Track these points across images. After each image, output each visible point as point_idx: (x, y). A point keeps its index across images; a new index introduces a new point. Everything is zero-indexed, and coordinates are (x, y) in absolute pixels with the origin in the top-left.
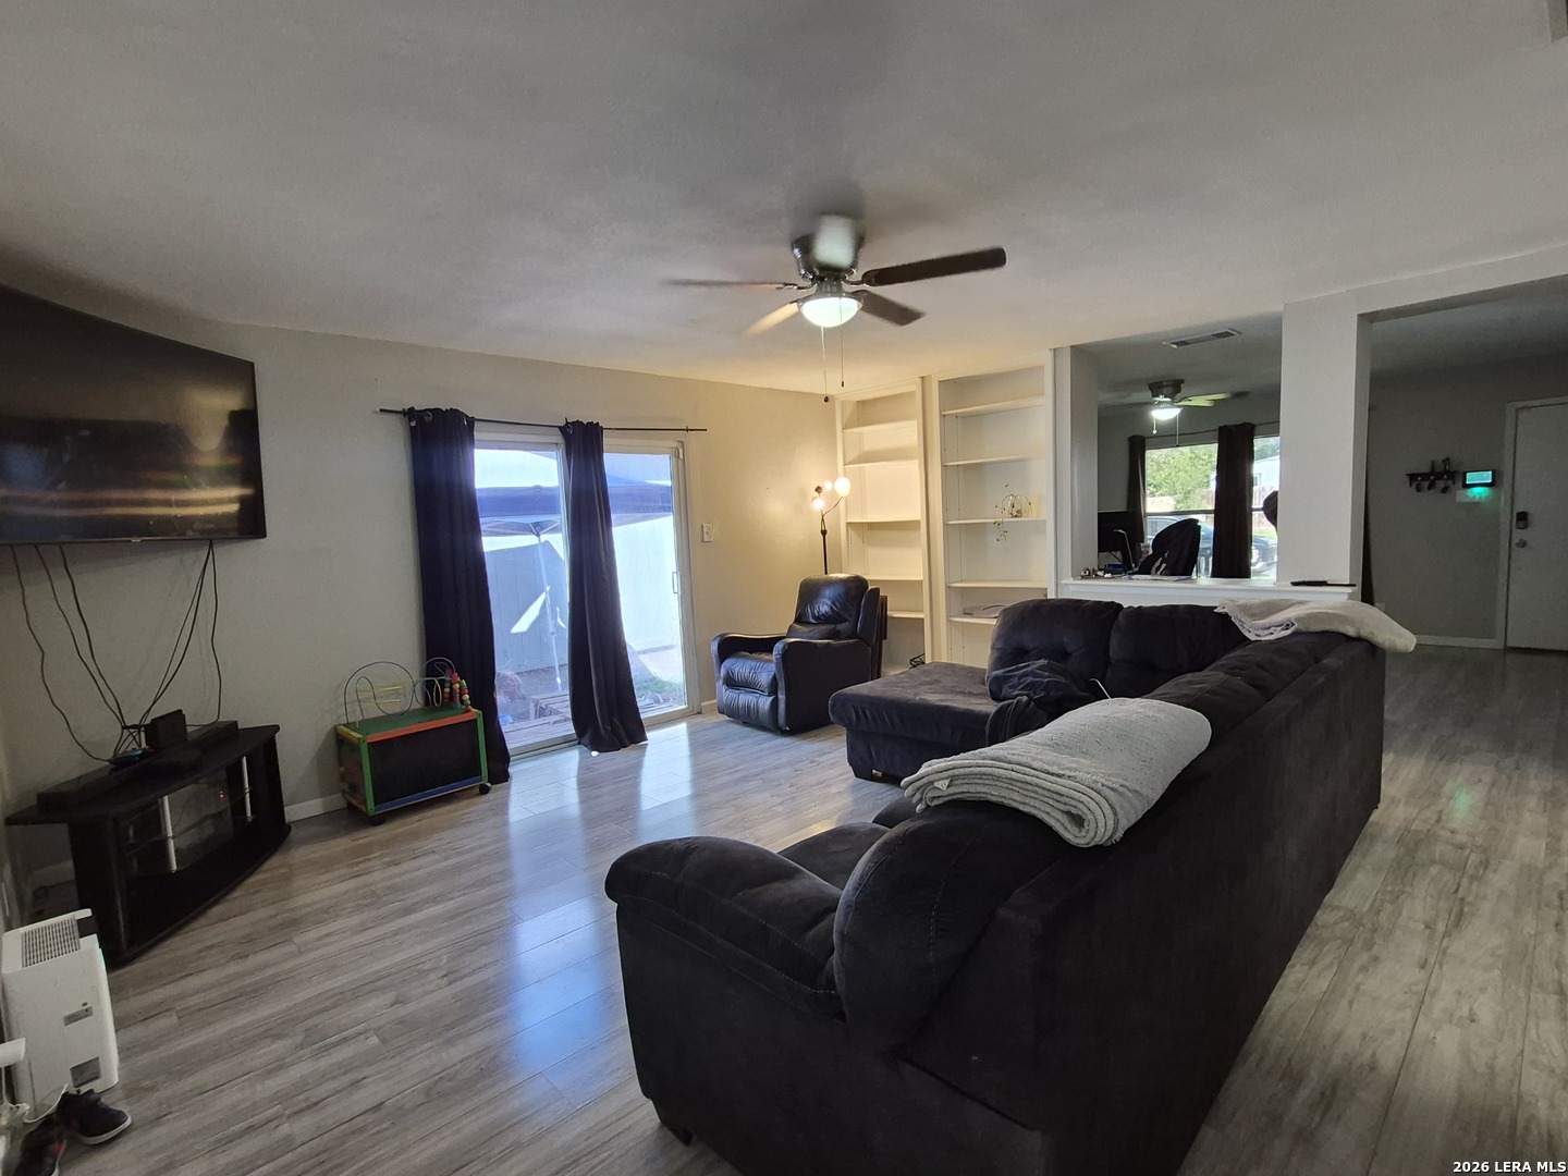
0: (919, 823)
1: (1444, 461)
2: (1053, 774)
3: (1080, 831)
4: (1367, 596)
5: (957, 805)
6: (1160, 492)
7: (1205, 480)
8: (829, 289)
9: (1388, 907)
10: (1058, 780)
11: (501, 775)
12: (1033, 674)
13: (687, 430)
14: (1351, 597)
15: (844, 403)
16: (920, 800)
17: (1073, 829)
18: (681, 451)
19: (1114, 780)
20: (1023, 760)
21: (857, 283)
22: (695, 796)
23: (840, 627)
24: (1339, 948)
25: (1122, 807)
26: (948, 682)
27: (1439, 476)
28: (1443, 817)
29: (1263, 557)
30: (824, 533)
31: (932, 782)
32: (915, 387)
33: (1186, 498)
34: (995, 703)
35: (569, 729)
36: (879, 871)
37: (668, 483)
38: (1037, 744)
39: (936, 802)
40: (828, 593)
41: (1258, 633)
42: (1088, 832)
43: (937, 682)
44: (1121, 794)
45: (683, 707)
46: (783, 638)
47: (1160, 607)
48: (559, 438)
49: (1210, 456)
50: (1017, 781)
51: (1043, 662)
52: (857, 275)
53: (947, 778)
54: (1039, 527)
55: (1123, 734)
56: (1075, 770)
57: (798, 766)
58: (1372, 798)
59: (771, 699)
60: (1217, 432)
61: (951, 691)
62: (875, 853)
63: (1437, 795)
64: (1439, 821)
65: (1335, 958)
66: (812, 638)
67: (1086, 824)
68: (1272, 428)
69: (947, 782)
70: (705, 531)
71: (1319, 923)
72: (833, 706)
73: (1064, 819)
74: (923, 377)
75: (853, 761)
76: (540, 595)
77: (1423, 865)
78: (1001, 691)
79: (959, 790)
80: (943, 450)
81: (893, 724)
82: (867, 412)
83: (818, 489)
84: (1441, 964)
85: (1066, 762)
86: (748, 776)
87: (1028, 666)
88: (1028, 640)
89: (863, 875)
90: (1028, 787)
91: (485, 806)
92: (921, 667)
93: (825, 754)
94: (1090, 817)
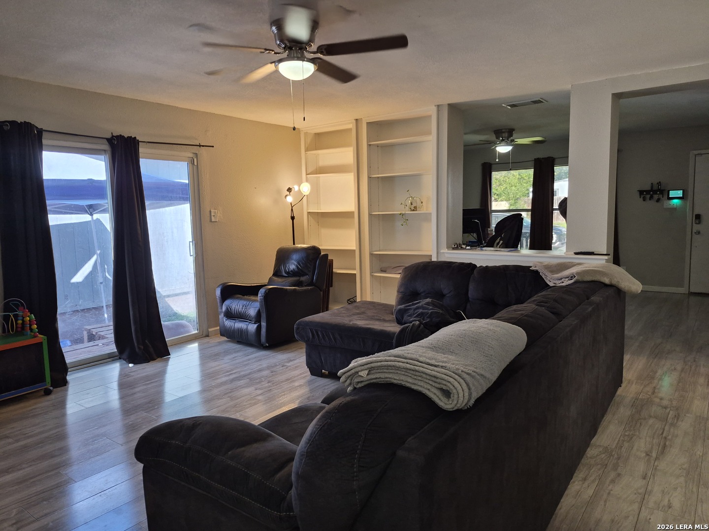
0: (348, 399)
1: (658, 183)
2: (432, 365)
3: (448, 401)
4: (616, 261)
5: (373, 386)
6: (500, 199)
7: (527, 192)
8: (295, 55)
9: (626, 445)
10: (435, 368)
11: (61, 382)
12: (422, 307)
13: (200, 146)
14: (607, 261)
15: (306, 134)
16: (350, 384)
17: (444, 399)
18: (195, 160)
19: (469, 368)
20: (414, 356)
21: (314, 53)
22: (203, 391)
23: (303, 279)
24: (599, 470)
25: (474, 385)
26: (370, 313)
27: (655, 192)
28: (656, 391)
29: (559, 239)
30: (293, 218)
31: (357, 372)
32: (351, 126)
33: (515, 203)
34: (399, 326)
35: (113, 348)
36: (323, 430)
37: (187, 182)
38: (423, 347)
39: (360, 385)
40: (295, 257)
41: (555, 282)
42: (453, 401)
43: (363, 313)
44: (473, 377)
45: (196, 332)
46: (266, 285)
47: (499, 267)
48: (106, 147)
49: (529, 178)
50: (410, 370)
51: (428, 300)
52: (314, 47)
53: (366, 369)
54: (427, 217)
55: (475, 341)
56: (446, 362)
57: (272, 369)
58: (618, 380)
59: (256, 326)
60: (533, 162)
61: (372, 318)
62: (320, 419)
63: (653, 378)
64: (654, 393)
65: (597, 476)
66: (284, 286)
67: (452, 395)
68: (565, 161)
69: (366, 372)
70: (212, 214)
71: (589, 455)
72: (298, 329)
73: (438, 393)
74: (357, 120)
75: (309, 365)
76: (92, 257)
77: (645, 419)
78: (403, 319)
79: (374, 377)
80: (369, 167)
81: (335, 339)
82: (320, 140)
83: (289, 190)
84: (654, 476)
85: (440, 358)
86: (240, 377)
87: (419, 302)
88: (420, 287)
89: (311, 434)
90: (417, 374)
91: (47, 403)
92: (355, 304)
93: (291, 361)
94: (455, 391)
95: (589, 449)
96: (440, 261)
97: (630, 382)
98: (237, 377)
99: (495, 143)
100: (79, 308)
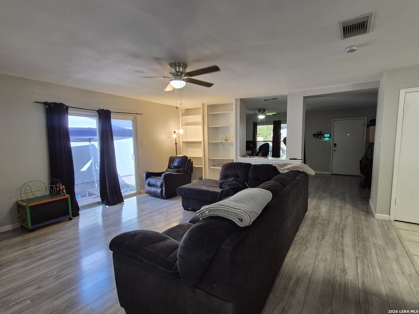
0: (201, 223)
1: (320, 131)
2: (235, 209)
4: (305, 162)
5: (211, 218)
6: (260, 136)
8: (178, 78)
9: (309, 235)
11: (76, 214)
12: (230, 181)
13: (137, 114)
14: (302, 162)
15: (182, 109)
16: (201, 217)
17: (240, 222)
18: (135, 119)
19: (250, 209)
20: (228, 205)
22: (138, 217)
23: (180, 169)
24: (299, 246)
25: (252, 216)
26: (209, 184)
27: (319, 135)
29: (283, 152)
30: (176, 144)
31: (204, 212)
32: (201, 106)
33: (266, 138)
34: (221, 189)
35: (99, 199)
36: (190, 237)
37: (131, 128)
38: (231, 201)
39: (205, 217)
40: (177, 160)
41: (282, 171)
42: (243, 223)
43: (206, 184)
44: (251, 213)
45: (135, 192)
46: (165, 172)
48: (97, 114)
49: (271, 128)
50: (226, 211)
51: (233, 178)
54: (232, 144)
55: (252, 197)
56: (241, 207)
57: (168, 208)
58: (306, 210)
59: (161, 189)
60: (273, 122)
61: (209, 186)
62: (189, 232)
63: (319, 208)
64: (319, 214)
65: (298, 248)
66: (172, 172)
67: (243, 221)
68: (285, 122)
69: (208, 212)
70: (142, 142)
72: (178, 191)
73: (238, 220)
74: (203, 104)
75: (183, 206)
76: (90, 160)
77: (316, 225)
78: (222, 186)
79: (211, 214)
80: (208, 123)
81: (194, 195)
82: (188, 112)
83: (175, 132)
84: (320, 247)
85: (239, 205)
86: (154, 211)
87: (229, 179)
88: (229, 173)
89: (185, 238)
90: (229, 212)
91: (71, 224)
92: (202, 180)
93: (176, 204)
94: (244, 219)
95: (295, 237)
96: (237, 163)
97: (310, 210)
98: (153, 211)
99: (258, 114)
100: (84, 182)
